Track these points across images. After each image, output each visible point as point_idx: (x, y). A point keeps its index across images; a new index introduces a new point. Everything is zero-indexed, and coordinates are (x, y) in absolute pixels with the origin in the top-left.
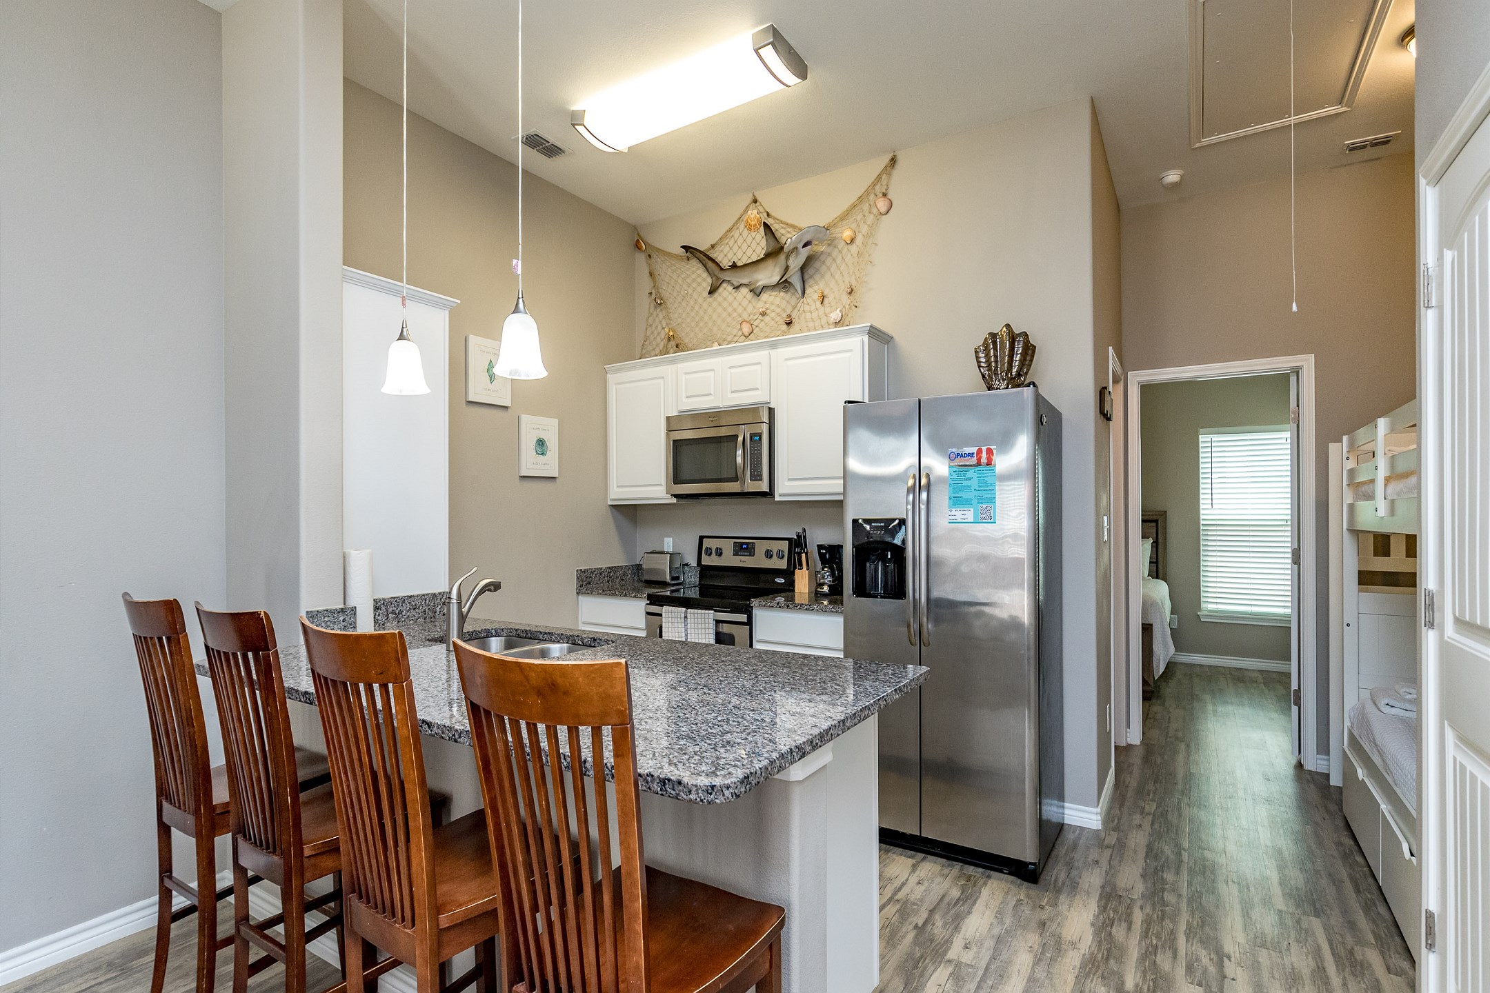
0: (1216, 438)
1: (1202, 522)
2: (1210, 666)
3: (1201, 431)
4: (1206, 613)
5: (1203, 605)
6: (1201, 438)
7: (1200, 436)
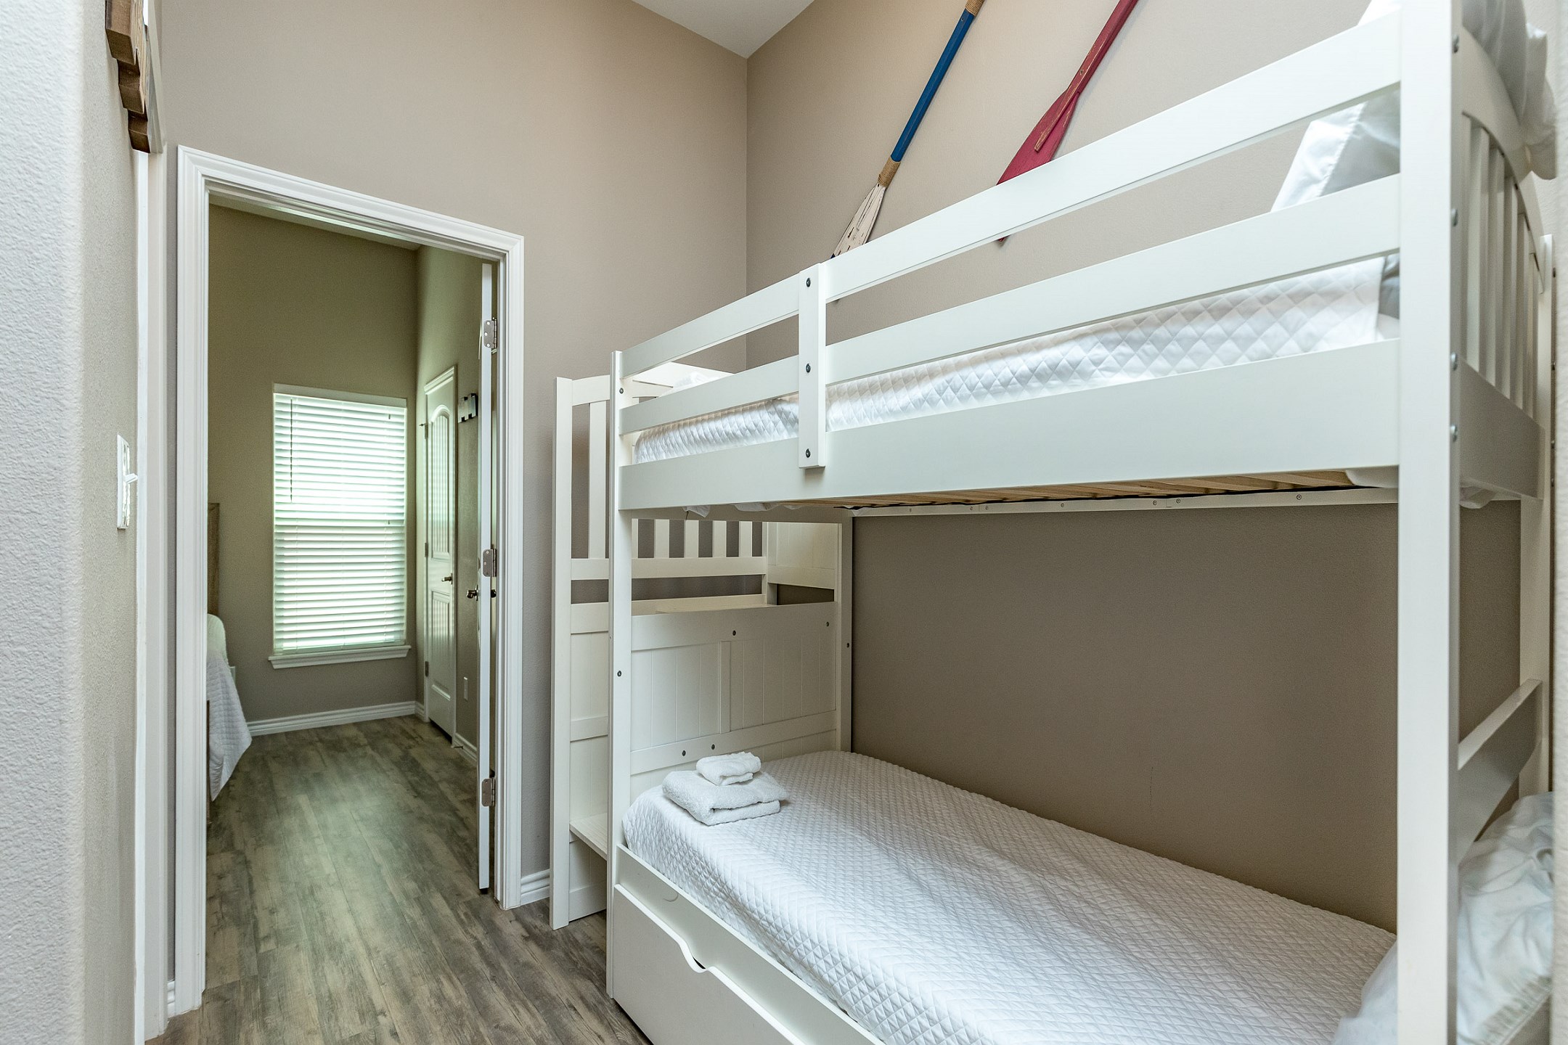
0: (297, 400)
1: (276, 523)
2: (287, 734)
3: (276, 386)
4: (279, 656)
5: (277, 645)
6: (277, 397)
7: (275, 394)
